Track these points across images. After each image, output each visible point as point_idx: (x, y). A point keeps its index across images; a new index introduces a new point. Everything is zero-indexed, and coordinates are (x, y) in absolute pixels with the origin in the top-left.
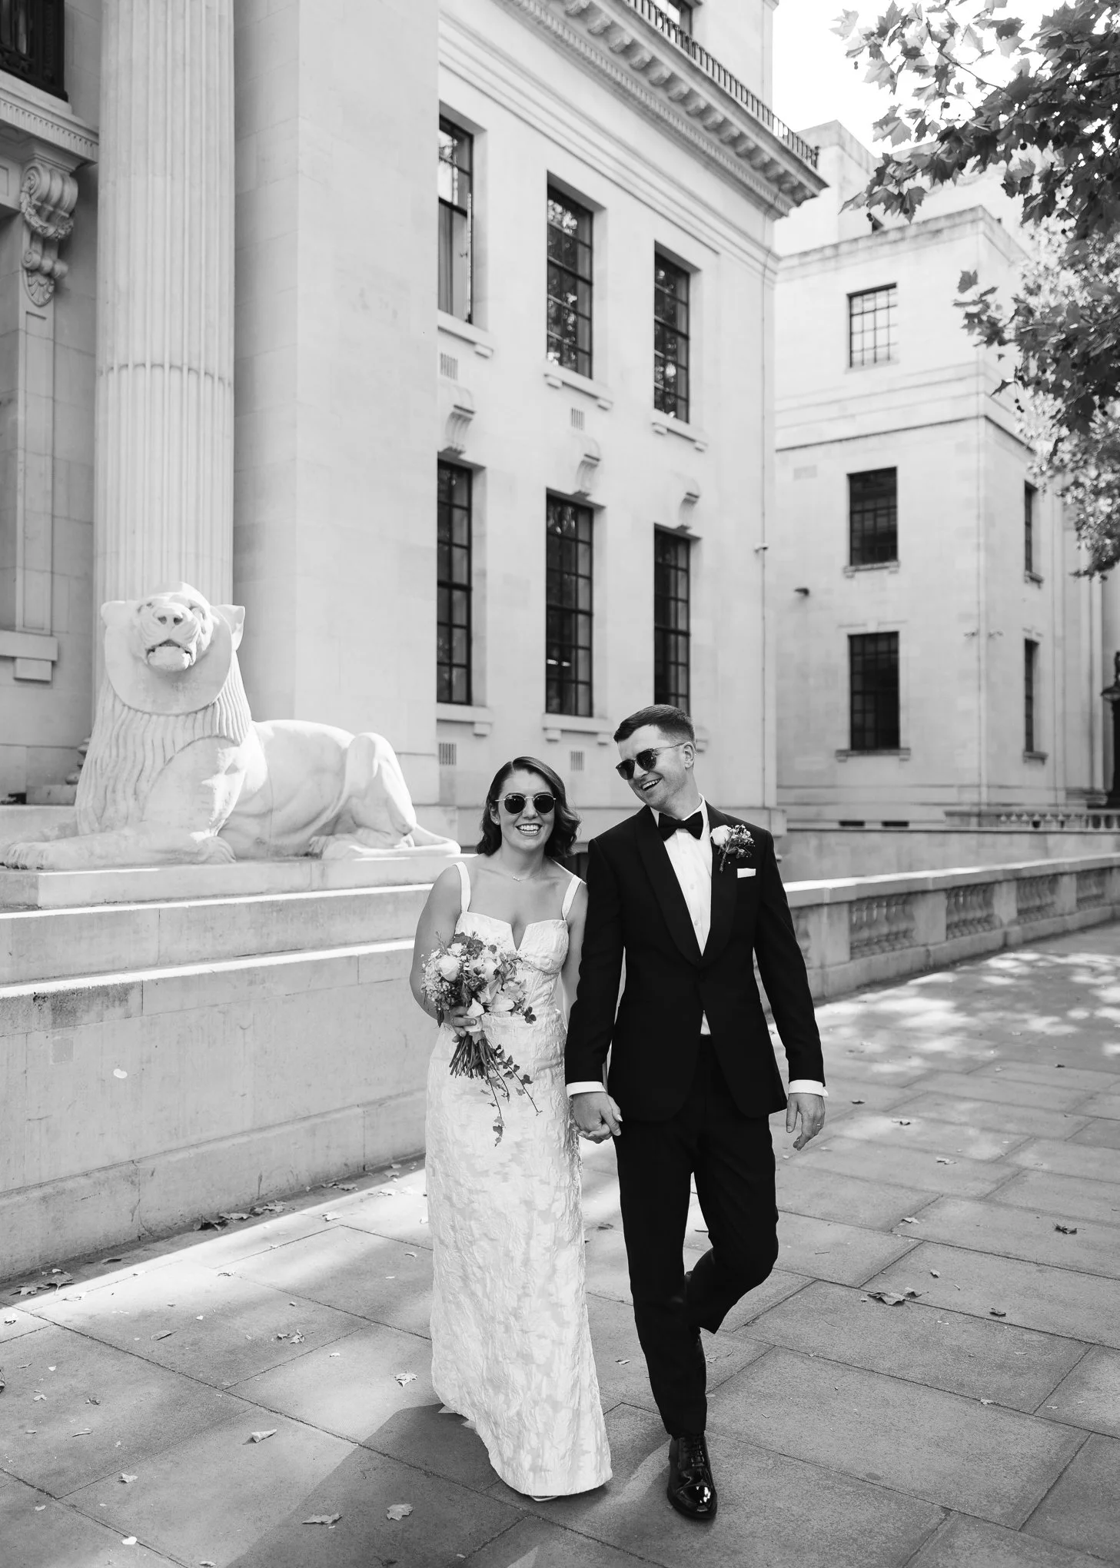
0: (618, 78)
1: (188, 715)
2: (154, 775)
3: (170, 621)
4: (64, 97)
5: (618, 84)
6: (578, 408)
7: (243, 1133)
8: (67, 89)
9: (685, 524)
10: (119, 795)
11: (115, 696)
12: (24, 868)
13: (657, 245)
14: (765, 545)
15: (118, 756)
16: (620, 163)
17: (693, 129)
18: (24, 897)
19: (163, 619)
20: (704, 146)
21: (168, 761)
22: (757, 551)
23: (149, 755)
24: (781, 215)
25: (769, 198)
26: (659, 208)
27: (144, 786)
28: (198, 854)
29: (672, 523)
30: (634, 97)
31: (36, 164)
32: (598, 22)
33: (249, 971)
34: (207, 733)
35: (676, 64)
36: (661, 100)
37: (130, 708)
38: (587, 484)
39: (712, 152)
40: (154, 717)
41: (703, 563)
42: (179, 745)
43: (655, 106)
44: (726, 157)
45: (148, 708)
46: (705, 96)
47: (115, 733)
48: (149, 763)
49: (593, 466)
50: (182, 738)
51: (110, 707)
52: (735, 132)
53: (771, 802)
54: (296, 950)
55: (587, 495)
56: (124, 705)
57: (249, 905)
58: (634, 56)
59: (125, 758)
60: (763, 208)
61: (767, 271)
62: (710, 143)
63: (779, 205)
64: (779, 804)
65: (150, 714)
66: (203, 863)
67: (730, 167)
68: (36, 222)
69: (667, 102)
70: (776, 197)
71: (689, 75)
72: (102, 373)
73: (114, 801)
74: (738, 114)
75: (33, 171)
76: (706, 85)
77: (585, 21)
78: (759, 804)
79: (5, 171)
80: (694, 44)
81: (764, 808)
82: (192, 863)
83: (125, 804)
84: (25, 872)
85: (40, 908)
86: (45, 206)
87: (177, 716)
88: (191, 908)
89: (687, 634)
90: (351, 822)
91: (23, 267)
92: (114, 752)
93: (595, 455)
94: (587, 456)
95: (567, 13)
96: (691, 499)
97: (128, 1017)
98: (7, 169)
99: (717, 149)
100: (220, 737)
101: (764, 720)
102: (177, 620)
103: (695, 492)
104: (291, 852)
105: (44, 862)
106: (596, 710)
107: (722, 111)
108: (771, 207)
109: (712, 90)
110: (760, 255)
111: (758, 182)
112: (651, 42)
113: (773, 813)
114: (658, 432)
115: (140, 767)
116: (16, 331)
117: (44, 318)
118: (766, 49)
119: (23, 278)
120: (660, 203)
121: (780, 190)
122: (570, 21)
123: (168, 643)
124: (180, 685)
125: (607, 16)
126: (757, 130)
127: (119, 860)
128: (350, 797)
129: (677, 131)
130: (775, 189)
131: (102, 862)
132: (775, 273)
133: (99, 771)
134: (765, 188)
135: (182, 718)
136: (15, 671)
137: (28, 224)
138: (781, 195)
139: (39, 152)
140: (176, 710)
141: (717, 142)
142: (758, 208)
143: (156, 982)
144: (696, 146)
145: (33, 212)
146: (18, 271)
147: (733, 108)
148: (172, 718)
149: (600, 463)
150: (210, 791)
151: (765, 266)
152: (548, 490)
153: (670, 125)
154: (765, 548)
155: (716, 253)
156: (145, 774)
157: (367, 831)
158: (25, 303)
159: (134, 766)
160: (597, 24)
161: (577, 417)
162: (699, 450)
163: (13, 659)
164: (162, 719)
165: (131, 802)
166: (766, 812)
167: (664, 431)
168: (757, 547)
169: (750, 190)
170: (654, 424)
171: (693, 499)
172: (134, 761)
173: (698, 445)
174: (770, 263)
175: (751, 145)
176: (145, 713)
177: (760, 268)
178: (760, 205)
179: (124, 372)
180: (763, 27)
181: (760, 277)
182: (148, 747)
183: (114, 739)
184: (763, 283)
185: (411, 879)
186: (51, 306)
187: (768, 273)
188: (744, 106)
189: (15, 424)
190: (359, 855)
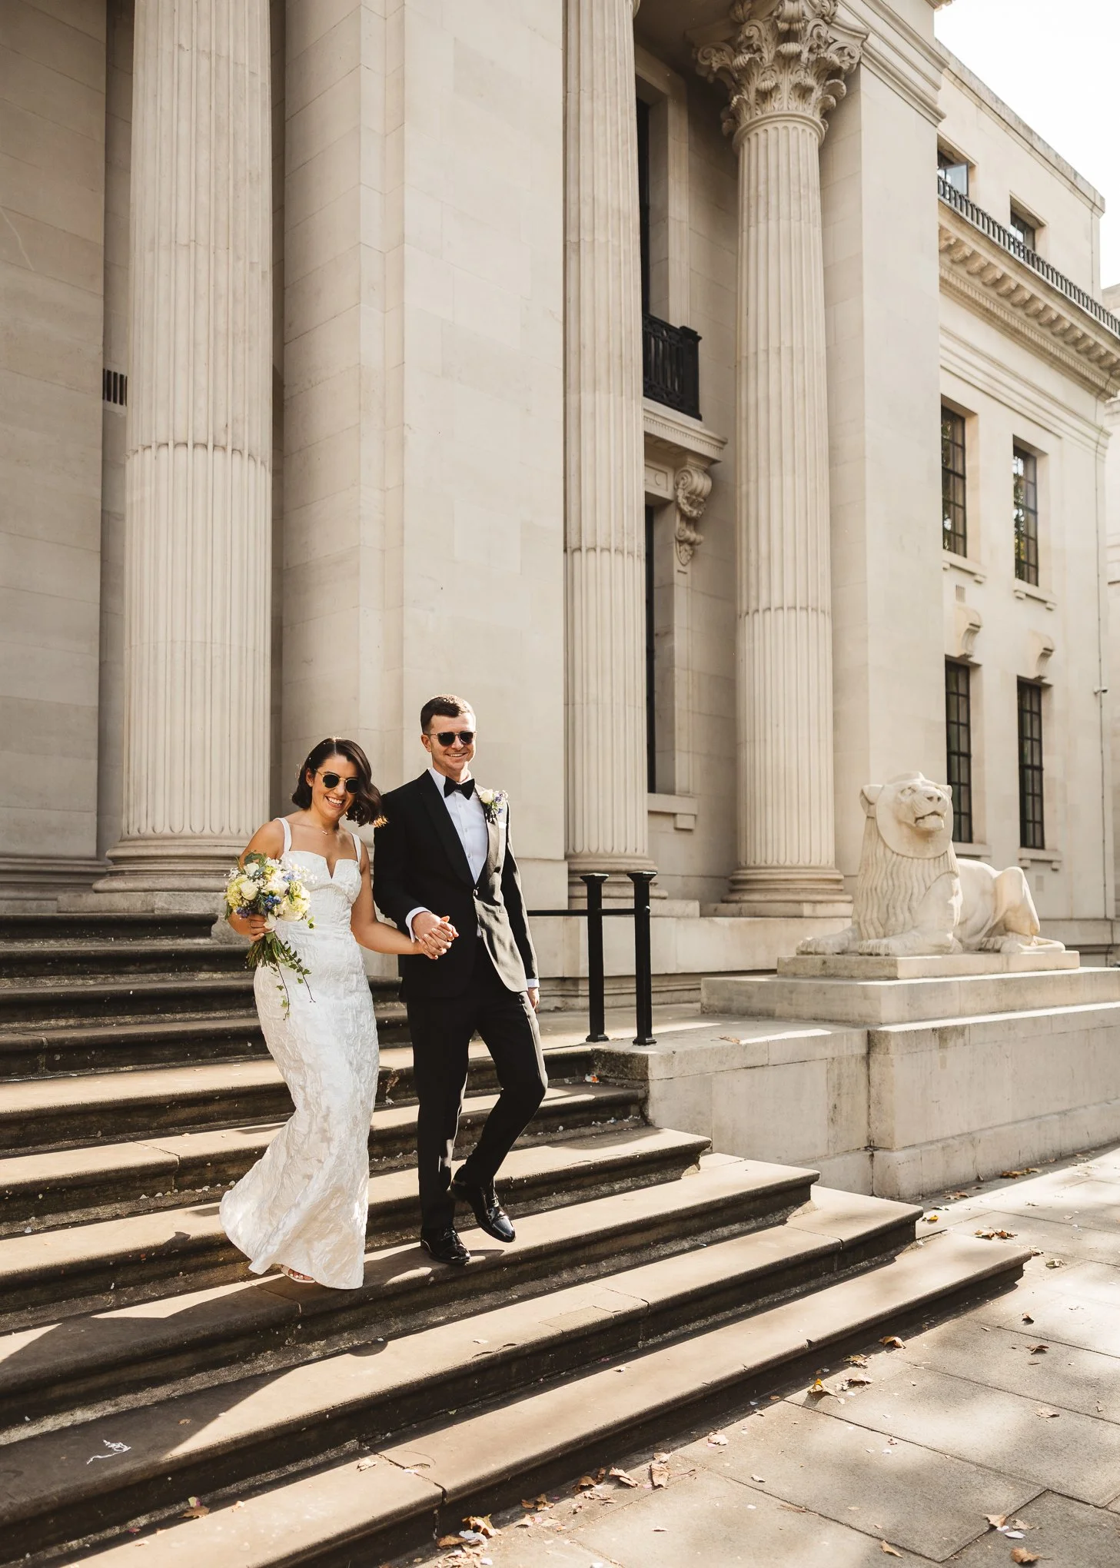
0: (987, 304)
1: (935, 858)
2: (921, 897)
3: (935, 800)
4: (699, 417)
5: (987, 310)
6: (961, 585)
7: (1008, 1124)
8: (702, 412)
9: (1042, 675)
10: (898, 911)
11: (885, 845)
12: (878, 955)
13: (1015, 438)
14: (1104, 688)
15: (894, 885)
16: (989, 375)
17: (1044, 336)
18: (886, 972)
19: (930, 799)
20: (1051, 349)
21: (927, 889)
22: (1096, 694)
23: (916, 884)
24: (1111, 396)
25: (1101, 384)
26: (1017, 408)
27: (914, 904)
28: (949, 948)
29: (1031, 674)
30: (998, 318)
31: (688, 468)
32: (977, 265)
33: (1008, 1021)
34: (947, 870)
35: (1035, 287)
36: (1020, 318)
37: (898, 854)
38: (970, 648)
39: (1057, 353)
40: (915, 860)
41: (1054, 706)
42: (934, 878)
43: (1014, 323)
44: (1069, 356)
45: (911, 855)
46: (1057, 308)
47: (889, 870)
48: (916, 891)
49: (975, 632)
50: (934, 873)
51: (882, 854)
52: (1079, 334)
53: (1111, 915)
54: (1013, 1010)
55: (970, 656)
56: (893, 852)
57: (993, 980)
58: (1002, 286)
59: (899, 887)
60: (1095, 393)
61: (1099, 447)
62: (1056, 346)
63: (1109, 389)
64: (1117, 916)
65: (912, 858)
66: (951, 954)
67: (1072, 363)
68: (686, 508)
69: (1025, 317)
70: (1107, 382)
71: (1044, 293)
72: (740, 617)
73: (895, 914)
74: (1082, 319)
75: (685, 473)
76: (1058, 300)
77: (965, 265)
78: (1102, 916)
79: (664, 475)
80: (1039, 259)
81: (1106, 919)
82: (947, 954)
83: (902, 916)
84: (878, 957)
85: (898, 979)
86: (694, 498)
87: (929, 859)
88: (972, 981)
89: (1040, 769)
90: (1003, 928)
91: (676, 538)
92: (890, 883)
93: (977, 623)
94: (971, 624)
95: (953, 261)
96: (1047, 653)
97: (965, 1045)
98: (666, 473)
99: (1062, 349)
100: (952, 872)
101: (1104, 841)
102: (939, 799)
103: (1050, 648)
104: (973, 948)
105: (890, 952)
106: (975, 837)
107: (1069, 318)
108: (1103, 390)
109: (1062, 303)
110: (1094, 434)
111: (1094, 372)
112: (1017, 273)
113: (1114, 923)
114: (1018, 598)
115: (910, 892)
116: (672, 584)
117: (685, 573)
118: (1094, 253)
119: (676, 547)
120: (1017, 401)
121: (1111, 375)
122: (955, 267)
123: (934, 813)
124: (930, 839)
125: (985, 259)
126: (1096, 329)
127: (917, 951)
128: (1007, 911)
129: (1030, 339)
130: (1107, 376)
131: (910, 952)
132: (1106, 448)
133: (880, 895)
134: (1099, 376)
135: (932, 860)
136: (675, 823)
137: (681, 510)
138: (1112, 380)
139: (690, 460)
140: (929, 855)
141: (1062, 344)
142: (1090, 393)
143: (974, 1024)
144: (1044, 350)
145: (685, 501)
146: (672, 542)
147: (1078, 315)
148: (926, 861)
149: (981, 629)
150: (951, 907)
151: (1098, 443)
152: (946, 656)
153: (1025, 336)
154: (1105, 691)
155: (1059, 437)
156: (914, 897)
157: (1014, 934)
158: (677, 566)
159: (906, 892)
160: (975, 266)
161: (960, 591)
162: (1049, 609)
163: (674, 815)
164: (920, 861)
165: (907, 914)
166: (1109, 924)
167: (1023, 596)
168: (1096, 690)
169: (1086, 379)
170: (1016, 591)
171: (1049, 653)
172: (906, 888)
173: (1049, 605)
174: (1102, 440)
175: (1091, 343)
176: (908, 857)
177: (1093, 445)
178: (1094, 390)
179: (768, 613)
180: (1092, 235)
181: (1093, 453)
182: (914, 878)
183: (889, 874)
184: (1096, 457)
185: (1046, 967)
186: (690, 564)
187: (1100, 449)
188: (1085, 309)
189: (672, 649)
190: (1022, 950)
